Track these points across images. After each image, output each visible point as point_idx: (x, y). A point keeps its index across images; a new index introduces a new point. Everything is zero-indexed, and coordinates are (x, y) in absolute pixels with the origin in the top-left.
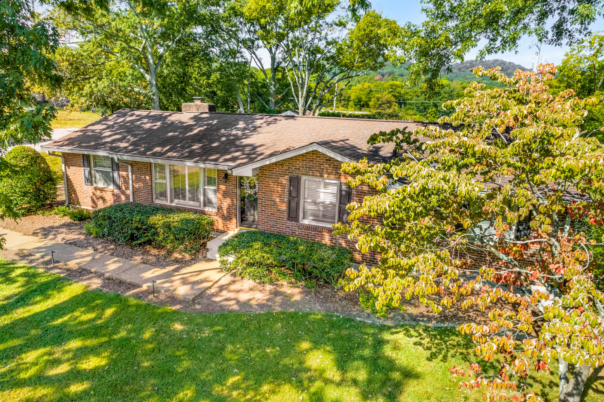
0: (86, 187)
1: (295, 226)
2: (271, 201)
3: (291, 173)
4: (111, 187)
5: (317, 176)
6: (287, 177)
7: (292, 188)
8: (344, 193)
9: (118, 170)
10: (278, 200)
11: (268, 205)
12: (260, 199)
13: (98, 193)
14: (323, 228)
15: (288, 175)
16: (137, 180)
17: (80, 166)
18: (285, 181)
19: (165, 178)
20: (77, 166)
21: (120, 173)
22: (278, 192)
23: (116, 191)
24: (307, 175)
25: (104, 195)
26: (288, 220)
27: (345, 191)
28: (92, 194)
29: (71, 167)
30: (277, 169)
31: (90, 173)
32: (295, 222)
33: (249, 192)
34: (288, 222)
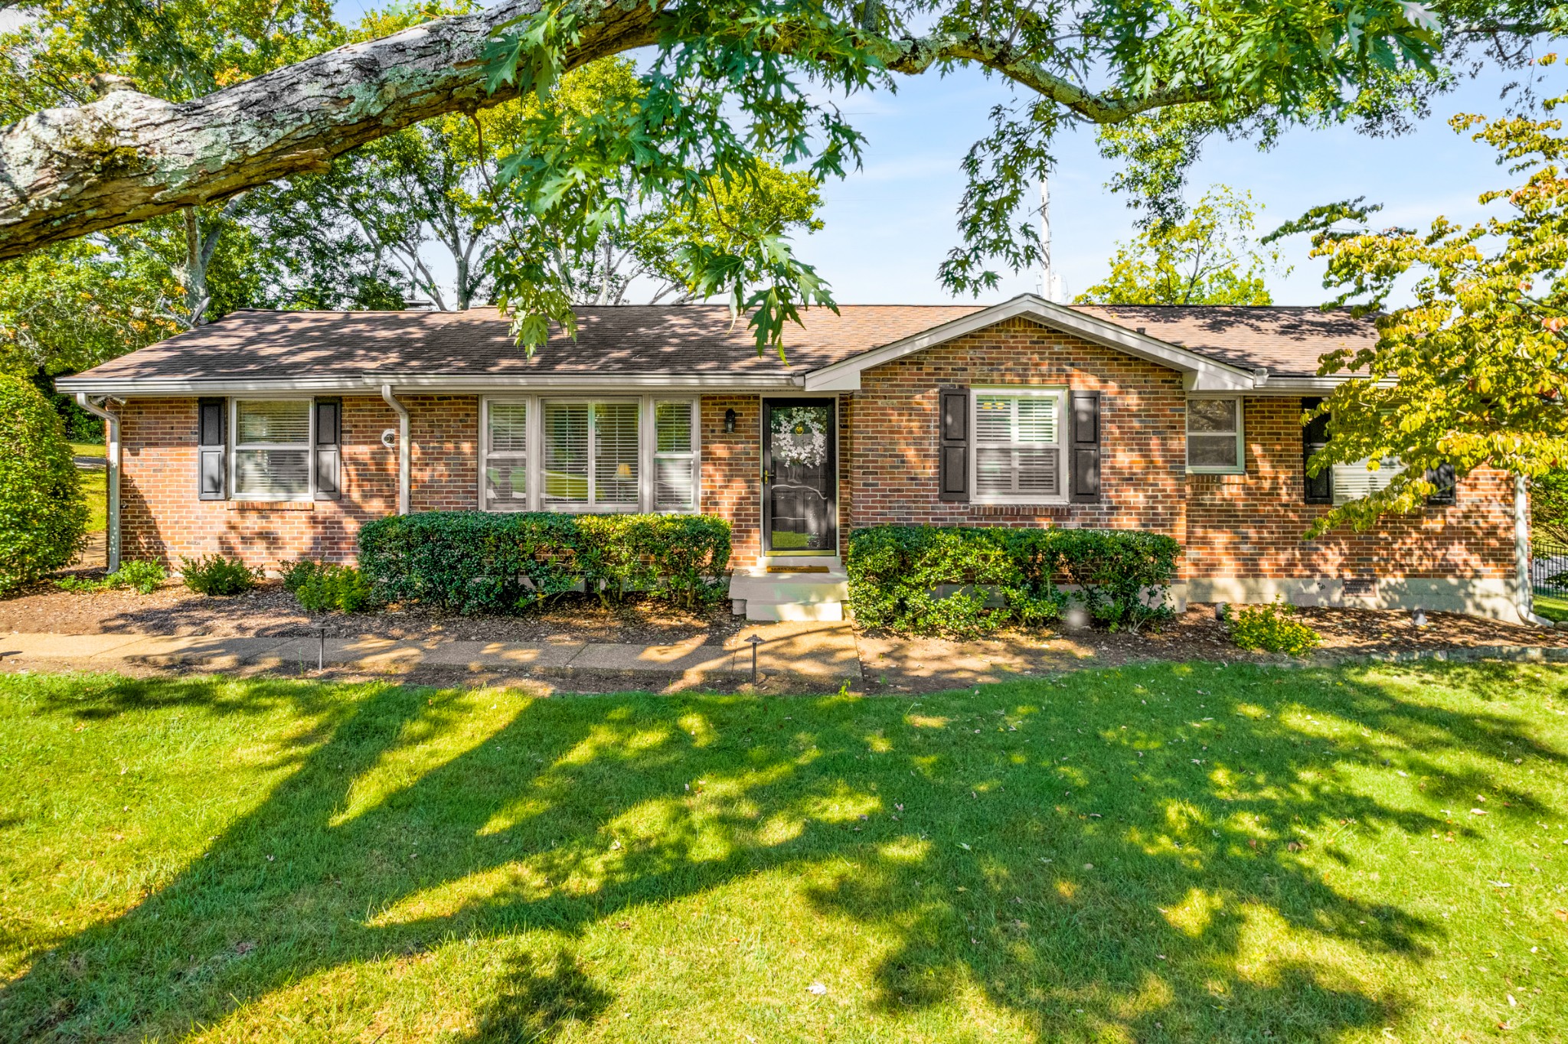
0: (200, 509)
1: (961, 514)
2: (891, 456)
3: (944, 380)
4: (307, 496)
5: (1011, 382)
6: (933, 392)
7: (949, 420)
8: (1083, 418)
9: (338, 441)
10: (911, 454)
11: (882, 467)
12: (860, 456)
13: (253, 523)
14: (1035, 508)
15: (934, 386)
16: (428, 459)
17: (187, 444)
18: (928, 401)
19: (519, 444)
20: (170, 445)
21: (346, 449)
22: (911, 432)
23: (327, 508)
24: (984, 381)
25: (276, 525)
26: (942, 499)
27: (1087, 412)
28: (224, 528)
29: (142, 451)
30: (908, 375)
31: (224, 462)
32: (960, 502)
33: (794, 455)
34: (942, 505)
